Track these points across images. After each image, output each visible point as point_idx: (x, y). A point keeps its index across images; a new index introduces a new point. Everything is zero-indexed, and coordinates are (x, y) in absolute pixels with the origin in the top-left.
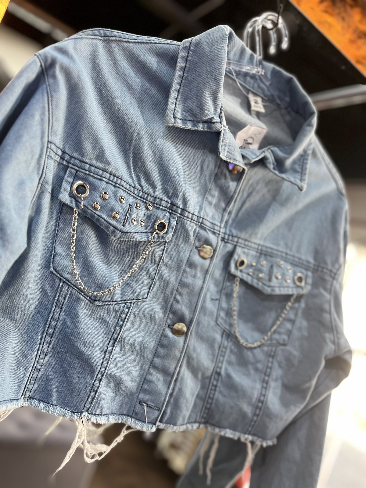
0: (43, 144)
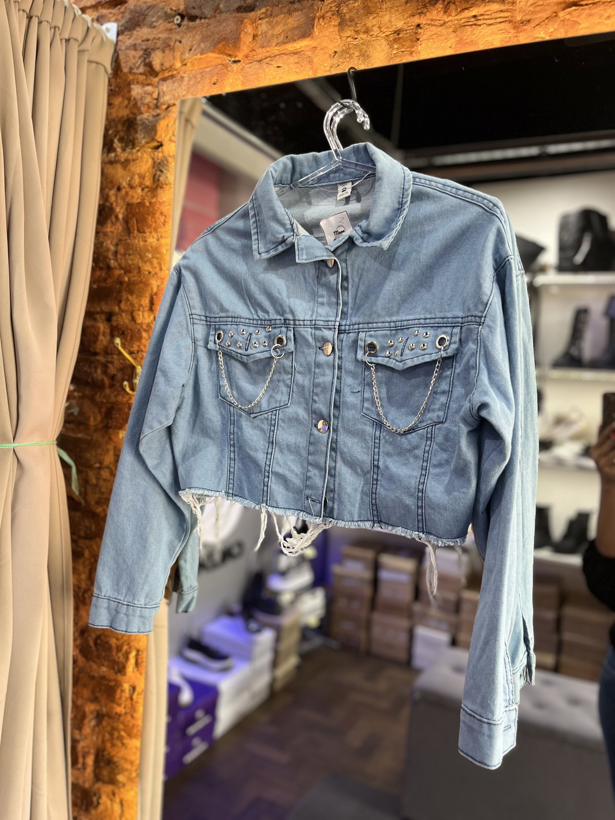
0: (186, 317)
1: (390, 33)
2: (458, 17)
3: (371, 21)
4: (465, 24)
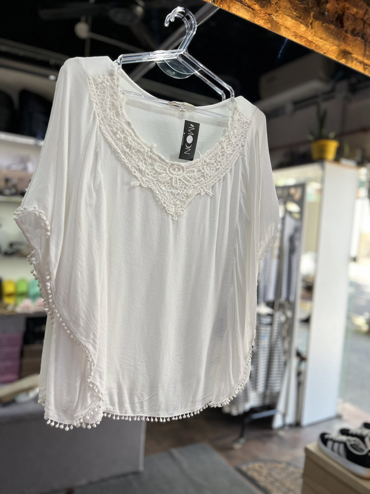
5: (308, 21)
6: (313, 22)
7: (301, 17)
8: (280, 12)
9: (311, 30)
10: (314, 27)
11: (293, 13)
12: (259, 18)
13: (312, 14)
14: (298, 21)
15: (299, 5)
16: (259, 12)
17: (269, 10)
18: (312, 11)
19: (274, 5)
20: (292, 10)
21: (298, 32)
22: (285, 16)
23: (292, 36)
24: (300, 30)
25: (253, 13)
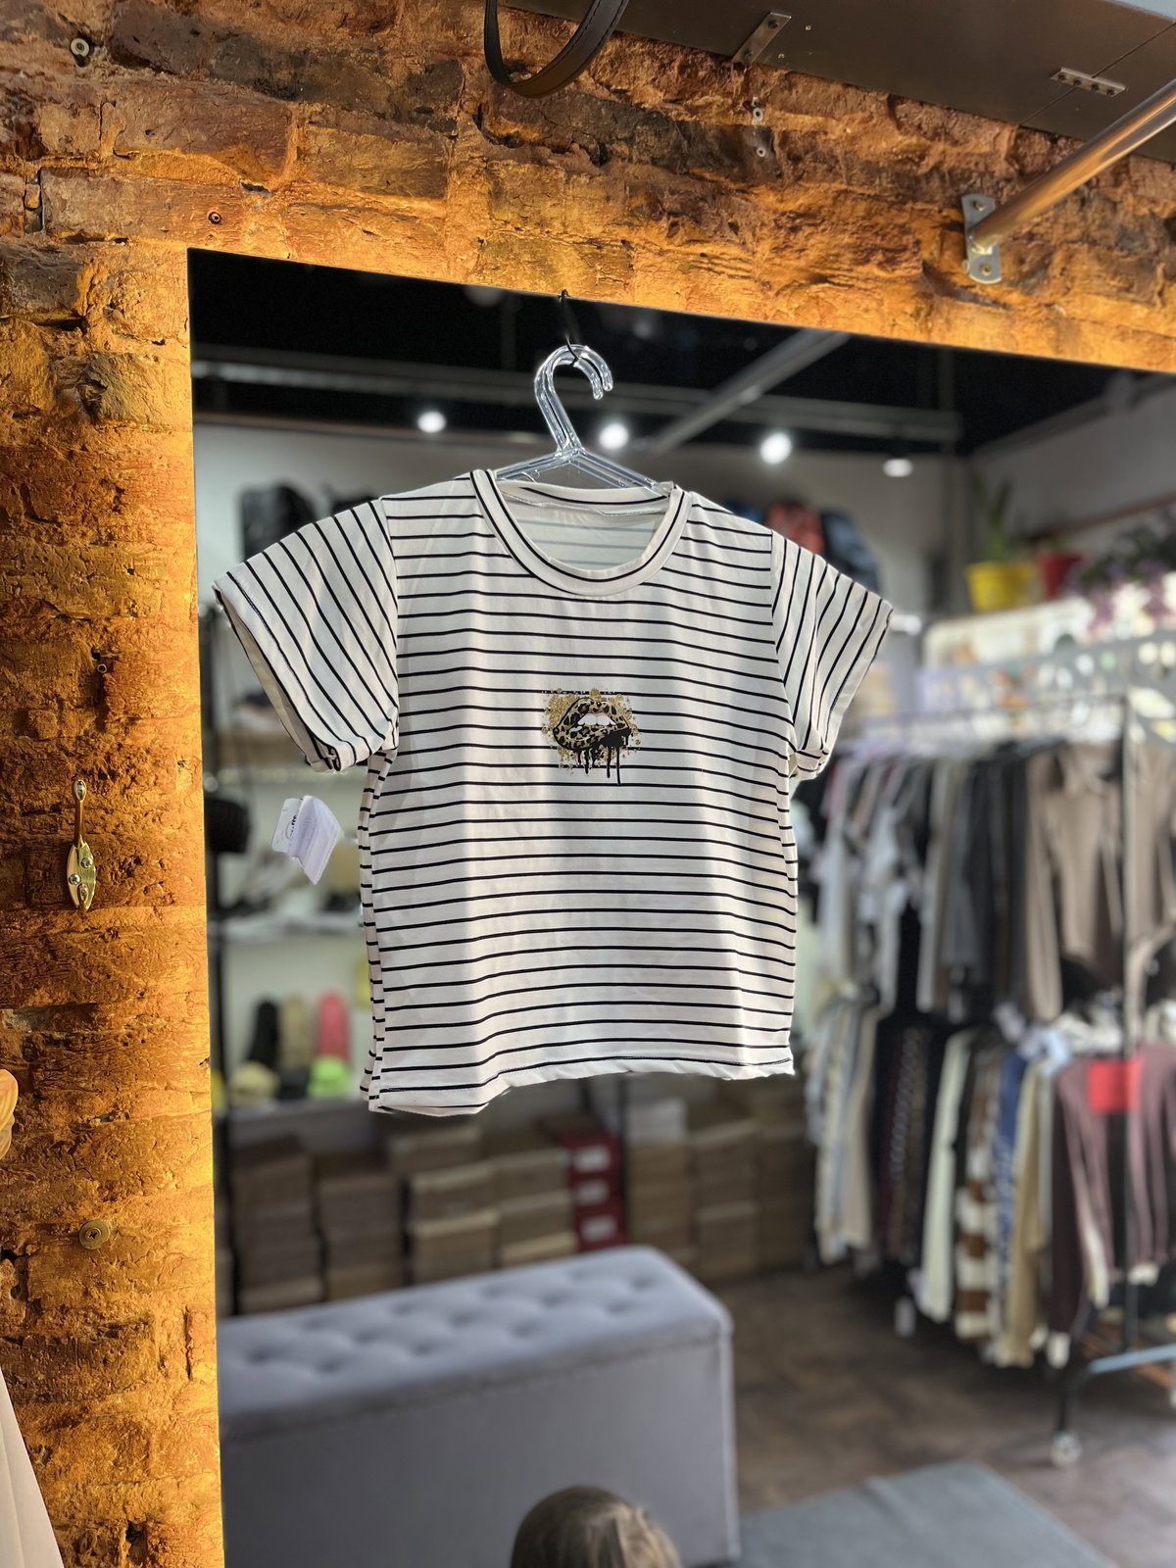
1: (581, 240)
2: (683, 249)
3: (548, 209)
4: (695, 264)
5: (1153, 292)
6: (1166, 289)
7: (1132, 286)
8: (1076, 289)
9: (1163, 311)
10: (1170, 300)
11: (1109, 284)
12: (1022, 323)
13: (1159, 270)
14: (1124, 299)
15: (1122, 260)
16: (1022, 308)
17: (1047, 294)
18: (1159, 262)
19: (1058, 276)
20: (1105, 279)
21: (1125, 323)
22: (1090, 296)
23: (1114, 337)
24: (1133, 318)
25: (1008, 317)
